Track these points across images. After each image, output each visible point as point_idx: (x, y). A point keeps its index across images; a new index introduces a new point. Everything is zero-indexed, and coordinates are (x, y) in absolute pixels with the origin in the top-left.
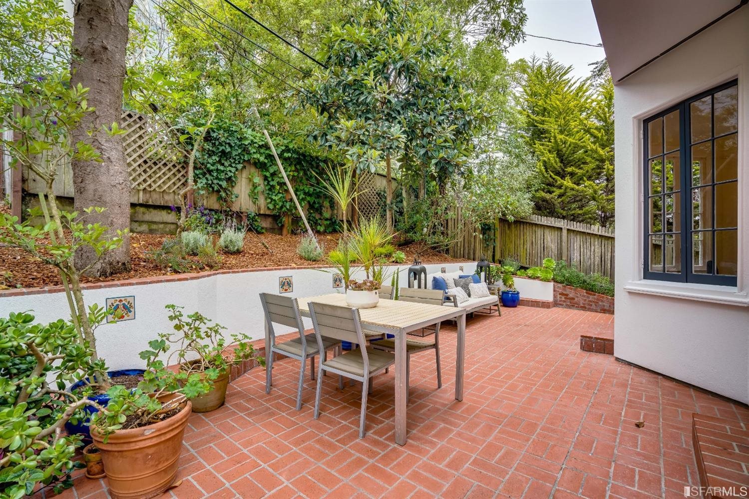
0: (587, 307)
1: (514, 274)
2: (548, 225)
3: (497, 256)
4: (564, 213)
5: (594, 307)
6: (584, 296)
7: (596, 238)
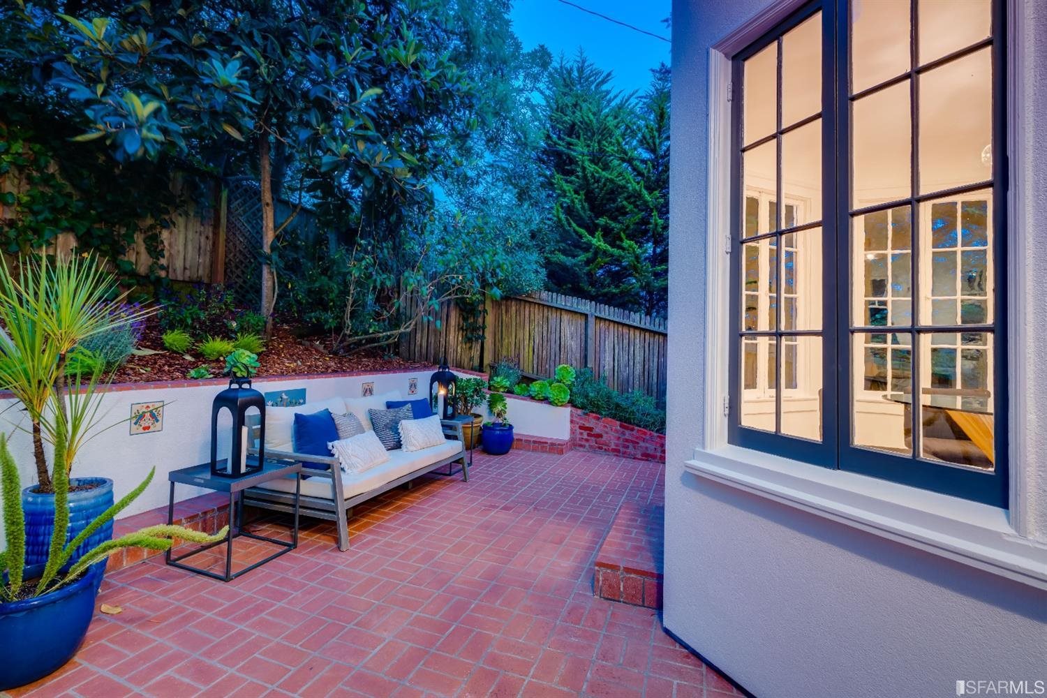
0: (622, 449)
1: (510, 392)
2: (567, 308)
3: (488, 359)
4: (593, 291)
5: (631, 450)
6: (616, 431)
7: (637, 333)
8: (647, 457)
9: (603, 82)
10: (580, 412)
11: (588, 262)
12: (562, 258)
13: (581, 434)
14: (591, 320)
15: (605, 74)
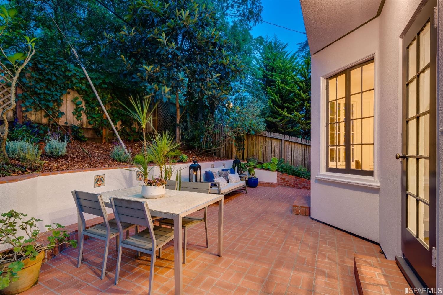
0: (296, 186)
1: (255, 167)
2: (274, 137)
3: (245, 156)
4: (283, 130)
5: (299, 186)
6: (294, 179)
7: (300, 145)
8: (305, 188)
9: (284, 47)
10: (280, 173)
11: (281, 120)
12: (272, 119)
13: (281, 181)
14: (283, 142)
15: (285, 44)
